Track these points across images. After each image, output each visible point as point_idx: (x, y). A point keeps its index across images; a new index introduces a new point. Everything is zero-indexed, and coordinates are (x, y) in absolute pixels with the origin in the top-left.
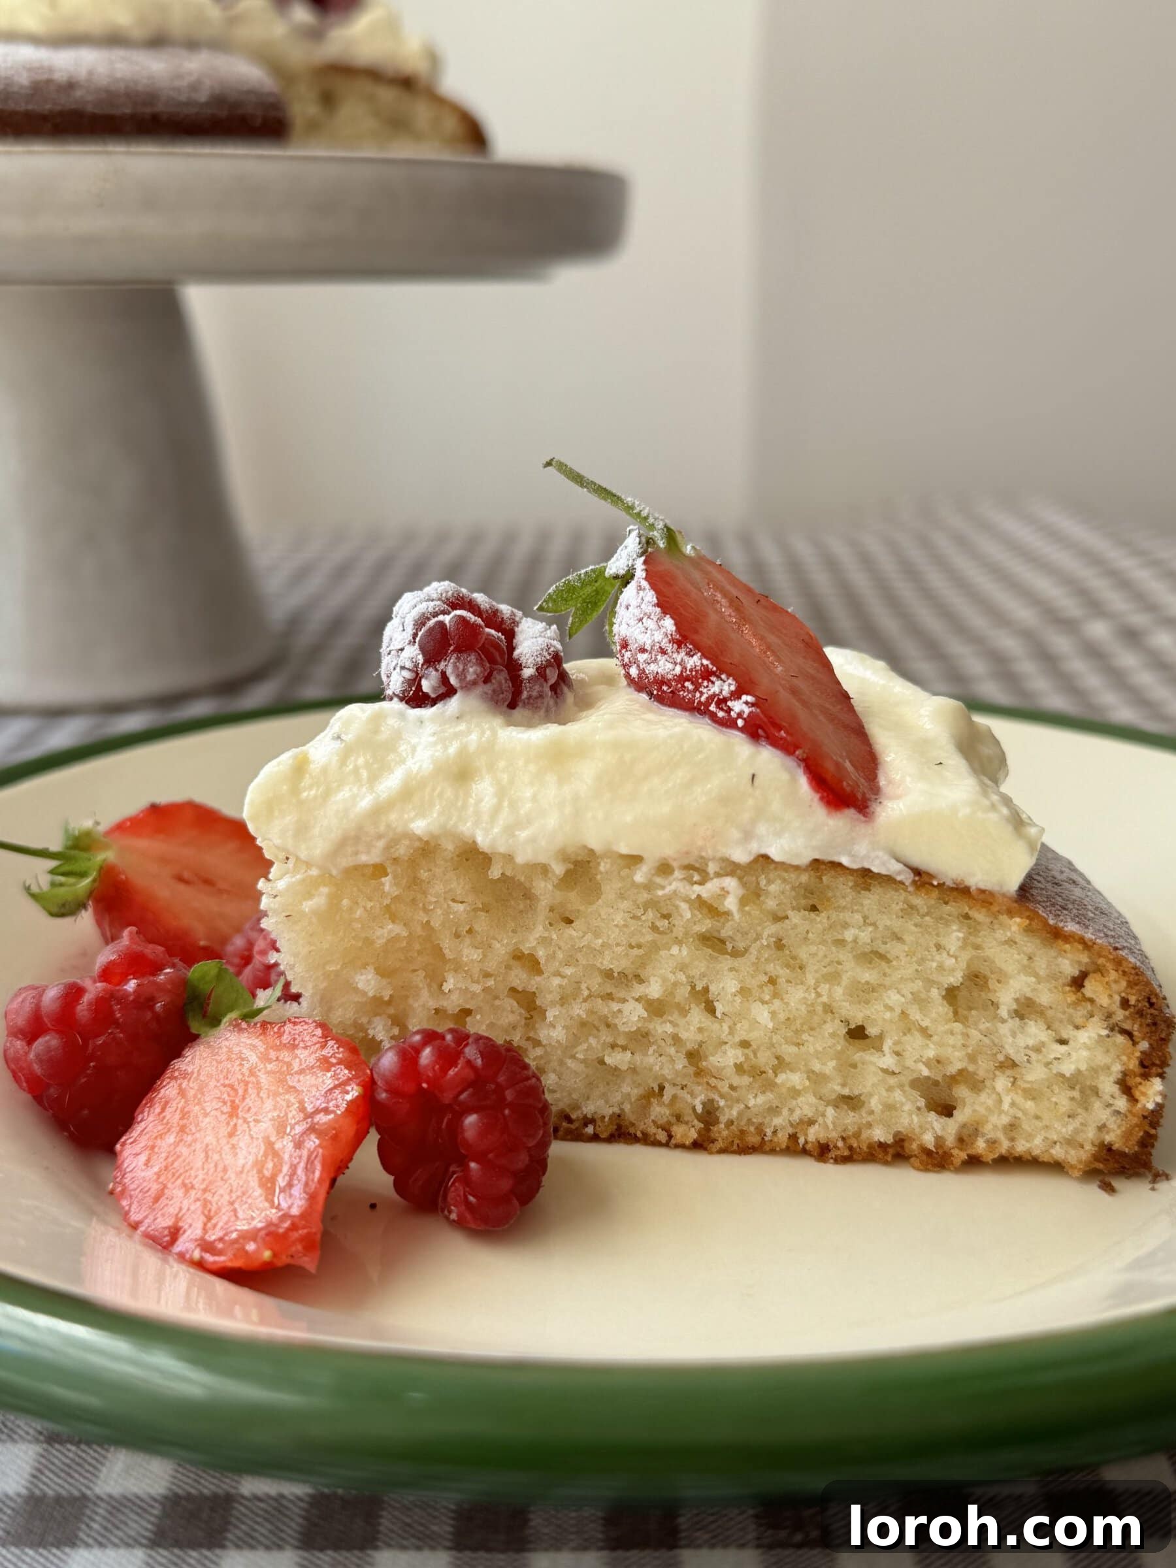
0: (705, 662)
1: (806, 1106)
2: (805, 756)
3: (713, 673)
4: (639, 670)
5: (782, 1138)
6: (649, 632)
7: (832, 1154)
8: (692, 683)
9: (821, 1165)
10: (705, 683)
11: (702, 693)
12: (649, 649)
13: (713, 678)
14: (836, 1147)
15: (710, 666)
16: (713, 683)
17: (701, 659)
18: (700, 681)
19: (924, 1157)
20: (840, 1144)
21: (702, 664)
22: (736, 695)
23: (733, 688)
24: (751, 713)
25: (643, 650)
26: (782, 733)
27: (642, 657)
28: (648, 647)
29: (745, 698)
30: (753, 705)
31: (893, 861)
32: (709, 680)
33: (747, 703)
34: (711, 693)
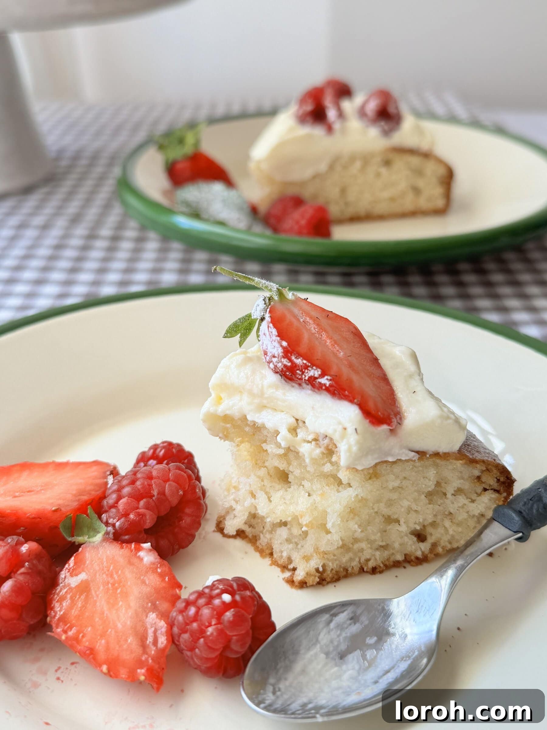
0: (305, 362)
1: (367, 554)
2: (359, 403)
3: (308, 366)
4: (275, 365)
5: (356, 569)
6: (276, 348)
7: (378, 570)
8: (300, 371)
9: (373, 576)
10: (306, 371)
11: (305, 376)
12: (277, 356)
13: (310, 369)
14: (380, 567)
15: (307, 364)
16: (310, 370)
17: (302, 360)
18: (304, 370)
19: (417, 561)
20: (382, 565)
21: (303, 363)
22: (322, 375)
23: (320, 373)
24: (330, 384)
25: (274, 357)
26: (346, 392)
27: (274, 360)
28: (276, 355)
29: (326, 377)
30: (331, 380)
31: (410, 452)
32: (308, 369)
33: (327, 379)
34: (310, 375)
